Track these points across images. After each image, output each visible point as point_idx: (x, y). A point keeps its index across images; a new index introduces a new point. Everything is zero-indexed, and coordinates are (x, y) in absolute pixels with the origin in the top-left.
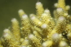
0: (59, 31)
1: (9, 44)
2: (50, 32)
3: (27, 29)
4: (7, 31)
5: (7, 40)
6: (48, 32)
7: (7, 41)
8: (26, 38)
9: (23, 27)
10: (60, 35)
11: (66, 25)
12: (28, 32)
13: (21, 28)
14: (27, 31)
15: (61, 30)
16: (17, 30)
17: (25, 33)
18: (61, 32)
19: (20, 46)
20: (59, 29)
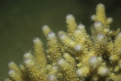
0: (99, 53)
1: (32, 73)
2: (86, 55)
3: (55, 51)
4: (28, 55)
5: (30, 67)
6: (84, 54)
7: (29, 69)
8: (54, 64)
9: (50, 50)
10: (100, 59)
11: (107, 44)
12: (57, 56)
13: (48, 51)
14: (55, 54)
15: (100, 52)
16: (42, 54)
17: (53, 57)
18: (101, 54)
19: (47, 75)
20: (98, 50)
